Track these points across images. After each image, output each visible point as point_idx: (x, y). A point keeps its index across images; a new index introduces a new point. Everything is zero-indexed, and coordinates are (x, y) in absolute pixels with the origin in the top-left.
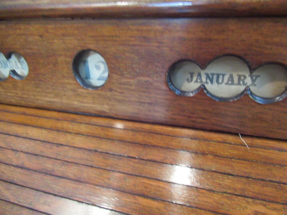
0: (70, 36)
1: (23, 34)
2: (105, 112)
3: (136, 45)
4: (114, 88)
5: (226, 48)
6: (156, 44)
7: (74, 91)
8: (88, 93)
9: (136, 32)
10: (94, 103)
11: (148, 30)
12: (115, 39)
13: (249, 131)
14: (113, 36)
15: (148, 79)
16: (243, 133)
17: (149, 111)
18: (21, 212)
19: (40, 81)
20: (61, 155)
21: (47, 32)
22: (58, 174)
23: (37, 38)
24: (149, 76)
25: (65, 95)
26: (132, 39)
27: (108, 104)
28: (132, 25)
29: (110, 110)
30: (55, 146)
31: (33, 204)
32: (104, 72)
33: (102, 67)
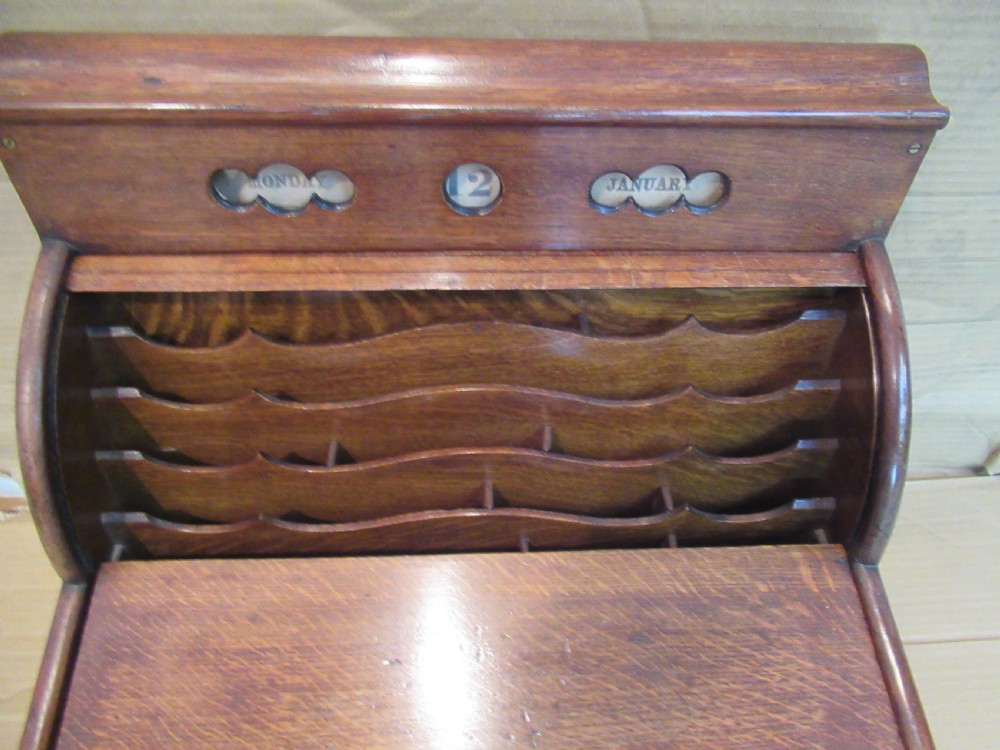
0: (445, 145)
1: (357, 144)
2: (489, 244)
4: (509, 211)
6: (577, 155)
7: (441, 220)
8: (465, 221)
10: (473, 234)
15: (561, 196)
21: (404, 140)
23: (384, 149)
24: (563, 193)
25: (422, 227)
27: (497, 234)
32: (482, 185)
33: (481, 177)
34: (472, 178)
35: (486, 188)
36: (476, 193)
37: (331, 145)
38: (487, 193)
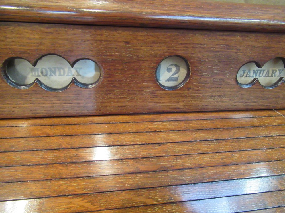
0: (160, 43)
1: (105, 41)
2: (179, 108)
3: (219, 52)
4: (192, 87)
5: (278, 53)
6: (235, 51)
7: (152, 93)
8: (166, 94)
9: (221, 41)
10: (170, 102)
11: (231, 40)
12: (202, 46)
13: (279, 106)
14: (201, 44)
15: (222, 77)
16: (276, 108)
17: (217, 102)
18: (165, 208)
19: (115, 87)
20: (169, 152)
21: (136, 38)
22: (178, 167)
23: (122, 44)
24: (223, 75)
25: (141, 98)
26: (217, 46)
27: (183, 101)
28: (220, 35)
29: (184, 106)
30: (157, 145)
31: (172, 198)
32: (175, 74)
33: (174, 69)
34: (169, 70)
35: (176, 76)
36: (169, 79)
37: (88, 41)
38: (176, 79)
